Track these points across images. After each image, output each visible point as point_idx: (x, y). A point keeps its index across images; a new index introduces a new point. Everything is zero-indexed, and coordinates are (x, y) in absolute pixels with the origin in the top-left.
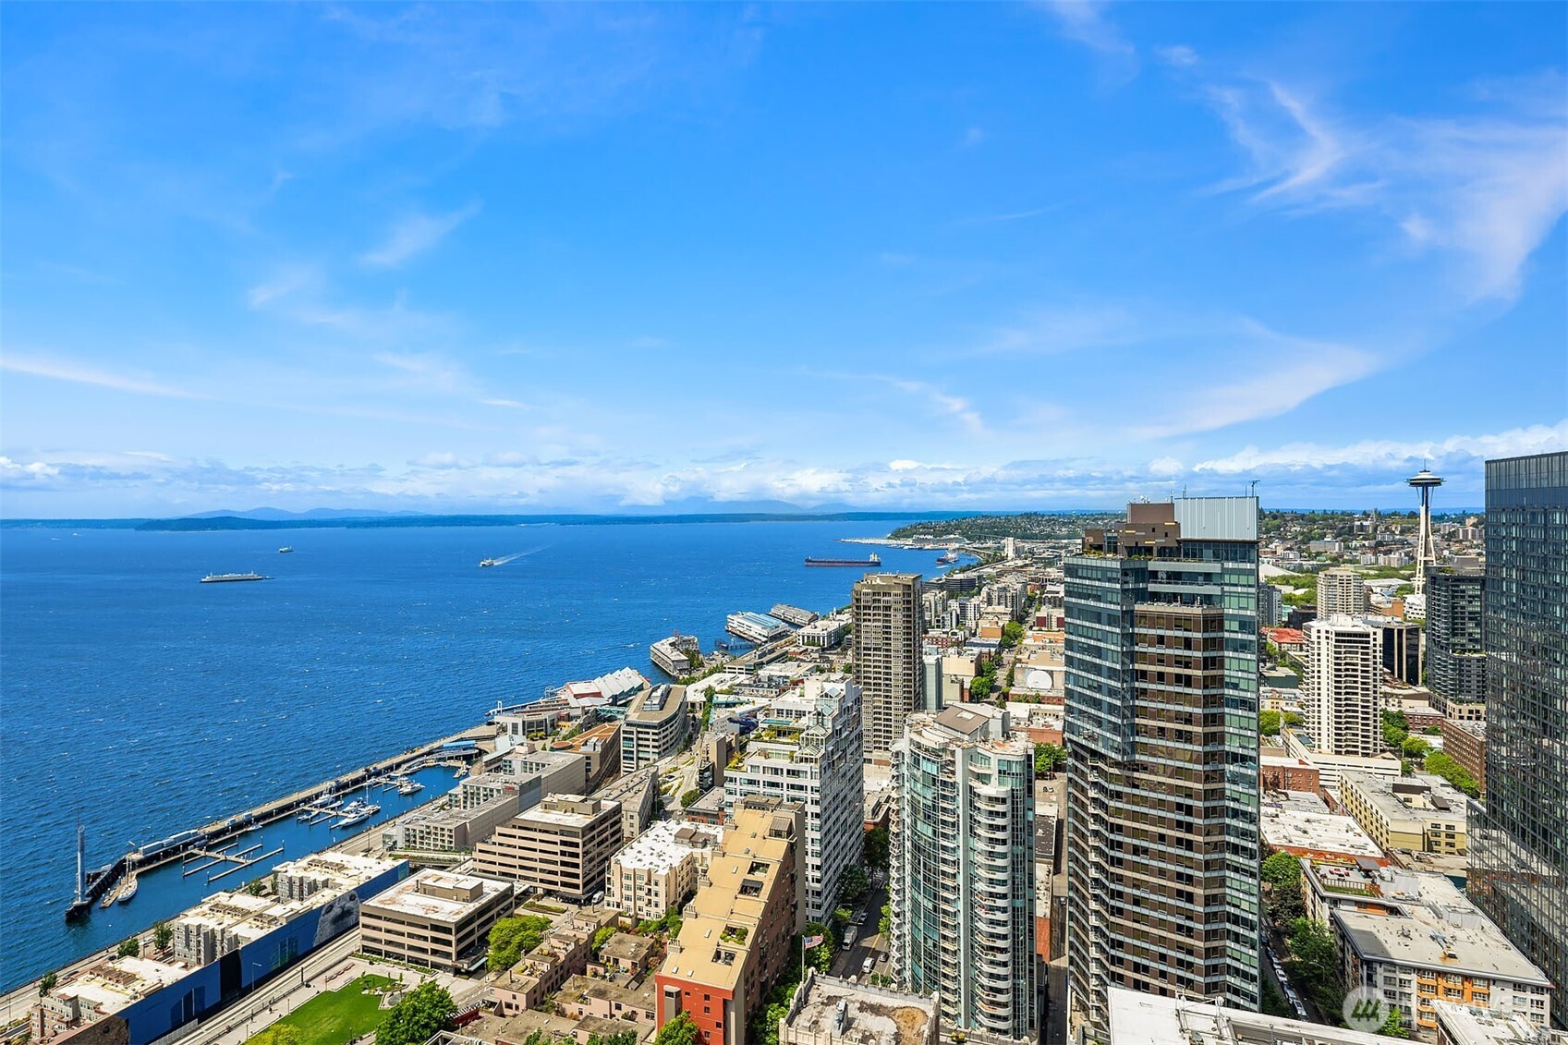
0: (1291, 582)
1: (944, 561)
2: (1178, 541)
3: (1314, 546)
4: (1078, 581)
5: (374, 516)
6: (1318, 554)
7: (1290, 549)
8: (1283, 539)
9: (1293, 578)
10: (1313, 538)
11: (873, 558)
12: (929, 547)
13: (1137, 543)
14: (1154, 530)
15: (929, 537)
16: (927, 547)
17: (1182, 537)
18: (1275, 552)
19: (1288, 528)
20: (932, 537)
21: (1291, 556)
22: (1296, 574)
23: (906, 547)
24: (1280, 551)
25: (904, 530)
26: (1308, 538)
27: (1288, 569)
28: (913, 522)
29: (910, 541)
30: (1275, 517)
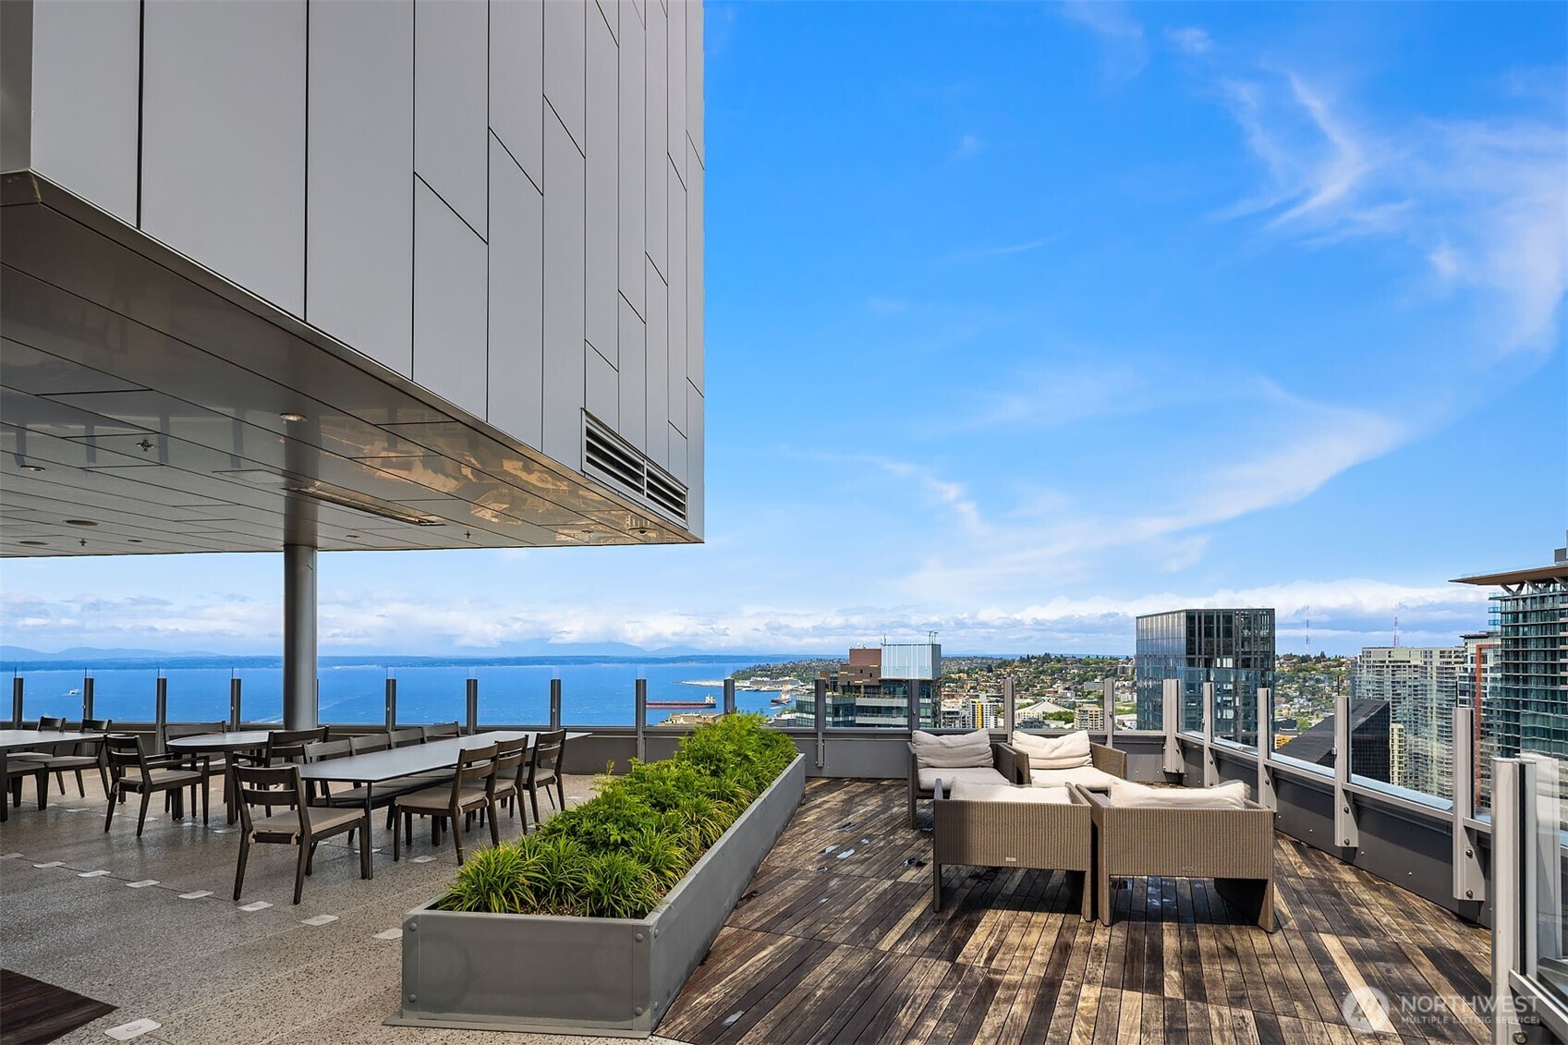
0: (1063, 717)
1: (778, 702)
2: (880, 681)
3: (1087, 686)
4: (805, 715)
5: (152, 657)
6: (1089, 693)
7: (1068, 689)
8: (1065, 680)
9: (1066, 713)
10: (1086, 680)
11: (709, 700)
12: (765, 689)
13: (849, 682)
14: (861, 671)
15: (765, 679)
16: (763, 689)
17: (882, 677)
18: (1057, 692)
19: (1068, 671)
20: (768, 679)
21: (1069, 695)
22: (1069, 710)
23: (744, 689)
24: (1061, 691)
25: (744, 672)
26: (1083, 679)
27: (1064, 706)
28: (752, 665)
29: (747, 683)
30: (1059, 661)
